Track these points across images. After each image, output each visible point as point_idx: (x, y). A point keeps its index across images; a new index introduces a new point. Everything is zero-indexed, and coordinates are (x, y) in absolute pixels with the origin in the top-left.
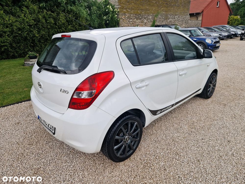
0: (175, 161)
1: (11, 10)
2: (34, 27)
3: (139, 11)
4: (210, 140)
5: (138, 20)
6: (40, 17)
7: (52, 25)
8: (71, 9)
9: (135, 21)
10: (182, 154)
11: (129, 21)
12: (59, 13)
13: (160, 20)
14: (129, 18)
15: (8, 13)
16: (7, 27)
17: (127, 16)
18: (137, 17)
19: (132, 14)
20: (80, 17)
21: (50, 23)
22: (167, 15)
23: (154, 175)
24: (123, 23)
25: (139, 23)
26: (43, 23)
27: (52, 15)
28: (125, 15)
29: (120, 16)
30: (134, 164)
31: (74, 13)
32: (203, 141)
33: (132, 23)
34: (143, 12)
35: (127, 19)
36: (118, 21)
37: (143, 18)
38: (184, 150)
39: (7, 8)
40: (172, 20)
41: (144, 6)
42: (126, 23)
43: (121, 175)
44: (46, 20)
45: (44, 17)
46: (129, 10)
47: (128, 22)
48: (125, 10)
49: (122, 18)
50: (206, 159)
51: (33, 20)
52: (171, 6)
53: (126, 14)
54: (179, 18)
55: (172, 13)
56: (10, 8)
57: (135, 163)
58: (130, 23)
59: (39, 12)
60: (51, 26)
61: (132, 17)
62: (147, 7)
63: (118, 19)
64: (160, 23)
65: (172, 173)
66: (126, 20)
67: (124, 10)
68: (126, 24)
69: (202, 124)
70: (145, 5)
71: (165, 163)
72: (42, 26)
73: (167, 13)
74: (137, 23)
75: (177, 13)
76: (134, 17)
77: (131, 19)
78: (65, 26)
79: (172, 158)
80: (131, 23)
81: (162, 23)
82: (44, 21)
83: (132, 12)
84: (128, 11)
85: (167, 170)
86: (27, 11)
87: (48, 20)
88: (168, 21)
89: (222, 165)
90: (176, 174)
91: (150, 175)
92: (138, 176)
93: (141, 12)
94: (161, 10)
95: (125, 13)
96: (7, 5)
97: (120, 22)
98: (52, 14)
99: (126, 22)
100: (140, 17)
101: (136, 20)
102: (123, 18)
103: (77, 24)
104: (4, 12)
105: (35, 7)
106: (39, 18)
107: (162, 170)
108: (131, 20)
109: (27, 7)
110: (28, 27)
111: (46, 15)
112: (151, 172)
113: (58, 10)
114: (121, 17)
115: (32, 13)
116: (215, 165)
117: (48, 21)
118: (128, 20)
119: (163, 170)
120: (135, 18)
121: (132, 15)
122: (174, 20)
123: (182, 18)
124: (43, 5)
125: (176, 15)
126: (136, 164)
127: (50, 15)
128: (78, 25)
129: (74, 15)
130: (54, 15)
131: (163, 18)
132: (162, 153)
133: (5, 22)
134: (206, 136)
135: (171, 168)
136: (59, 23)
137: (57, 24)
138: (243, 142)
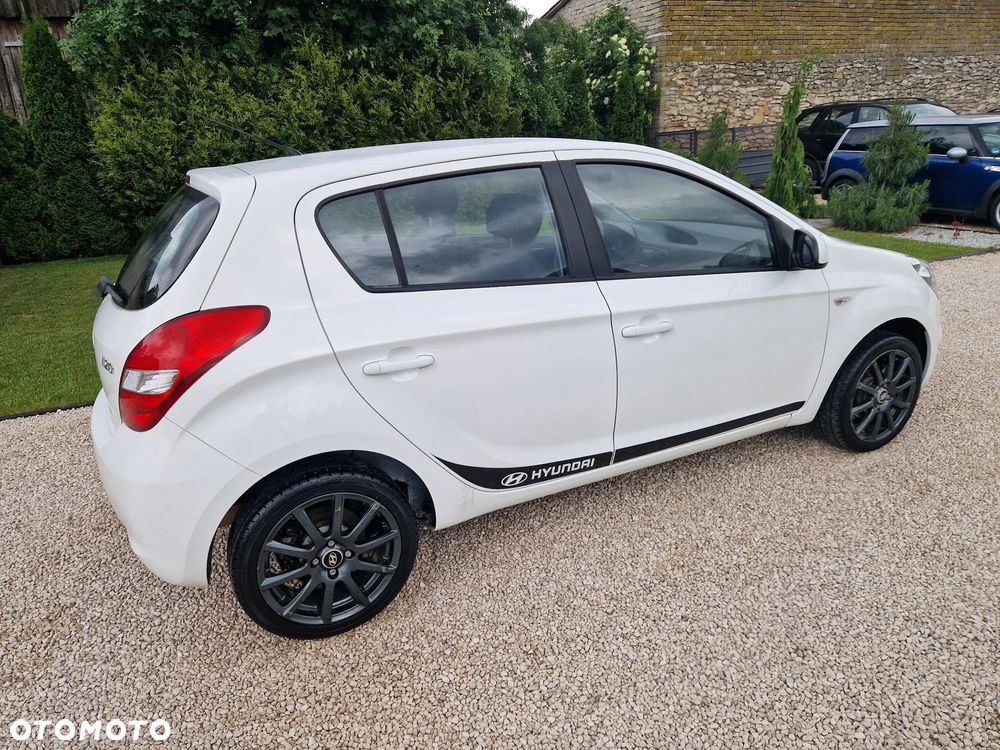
0: (504, 678)
1: (255, 75)
2: (322, 133)
3: (755, 47)
4: (713, 630)
5: (746, 86)
6: (345, 96)
7: (384, 123)
8: (458, 59)
9: (735, 89)
10: (551, 658)
11: (704, 93)
12: (415, 78)
13: (862, 82)
14: (707, 78)
15: (244, 86)
16: (236, 135)
17: (695, 74)
18: (747, 72)
19: (720, 61)
20: (490, 87)
21: (378, 117)
22: (903, 55)
23: (388, 712)
24: (678, 101)
25: (755, 99)
26: (353, 119)
27: (387, 87)
28: (687, 68)
29: (664, 74)
30: (351, 656)
31: (466, 77)
32: (683, 625)
33: (721, 101)
34: (775, 52)
35: (696, 84)
36: (651, 93)
37: (776, 76)
38: (573, 645)
39: (243, 69)
40: (924, 76)
41: (783, 23)
42: (691, 102)
43: (280, 684)
44: (364, 108)
45: (359, 97)
46: (709, 48)
47: (701, 98)
48: (691, 48)
49: (671, 83)
50: (631, 700)
51: (319, 107)
52: (925, 15)
53: (695, 63)
54: (966, 69)
55: (930, 46)
56: (252, 69)
57: (357, 654)
58: (710, 101)
59: (342, 79)
60: (380, 127)
61: (722, 75)
62: (799, 28)
63: (655, 87)
64: (859, 92)
65: (455, 720)
66: (692, 88)
67: (685, 49)
68: (690, 106)
69: (735, 557)
70: (787, 18)
71: (458, 679)
72: (349, 127)
73: (902, 45)
74: (744, 100)
75: (956, 46)
76: (732, 75)
77: (717, 84)
78: (429, 127)
79: (502, 665)
80: (715, 99)
81: (873, 93)
82: (355, 110)
83: (723, 53)
84: (703, 49)
85: (448, 705)
86: (304, 77)
87: (372, 106)
88: (905, 82)
89: (682, 736)
90: (466, 728)
91: (375, 709)
92: (333, 700)
93: (766, 53)
94: (871, 33)
95: (687, 62)
96: (245, 61)
97: (663, 100)
98: (389, 82)
99: (690, 98)
100: (759, 73)
101: (741, 86)
102: (680, 82)
103: (475, 118)
104: (231, 85)
105: (332, 64)
106: (341, 102)
107: (429, 701)
108: (715, 88)
109: (306, 63)
110: (303, 134)
111: (365, 90)
112: (387, 698)
113: (412, 68)
114: (668, 79)
115: (318, 85)
116: (649, 731)
117: (371, 111)
118: (703, 87)
119: (432, 699)
120: (733, 79)
121: (721, 66)
122: (940, 75)
123: (985, 64)
124: (360, 54)
125: (949, 54)
126: (357, 658)
127: (382, 86)
128: (479, 119)
129: (468, 81)
130: (396, 85)
131: (880, 68)
132: (476, 640)
133: (231, 119)
134: (711, 609)
135: (469, 699)
136: (407, 116)
137: (402, 119)
138: (868, 666)
